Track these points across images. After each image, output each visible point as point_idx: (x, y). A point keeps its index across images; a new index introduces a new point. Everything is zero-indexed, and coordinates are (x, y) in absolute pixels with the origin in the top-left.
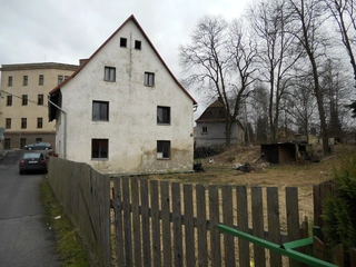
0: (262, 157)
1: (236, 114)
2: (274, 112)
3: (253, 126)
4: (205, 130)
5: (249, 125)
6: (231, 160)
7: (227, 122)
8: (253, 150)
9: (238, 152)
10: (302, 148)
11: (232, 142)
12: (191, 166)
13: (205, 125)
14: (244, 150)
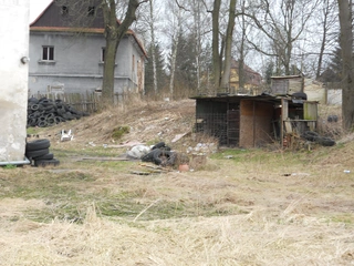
0: (198, 127)
1: (131, 17)
2: (224, 19)
3: (166, 53)
4: (48, 53)
5: (156, 49)
6: (118, 134)
7: (107, 36)
8: (173, 109)
9: (135, 113)
10: (296, 110)
11: (118, 88)
12: (20, 148)
13: (48, 41)
14: (150, 111)
